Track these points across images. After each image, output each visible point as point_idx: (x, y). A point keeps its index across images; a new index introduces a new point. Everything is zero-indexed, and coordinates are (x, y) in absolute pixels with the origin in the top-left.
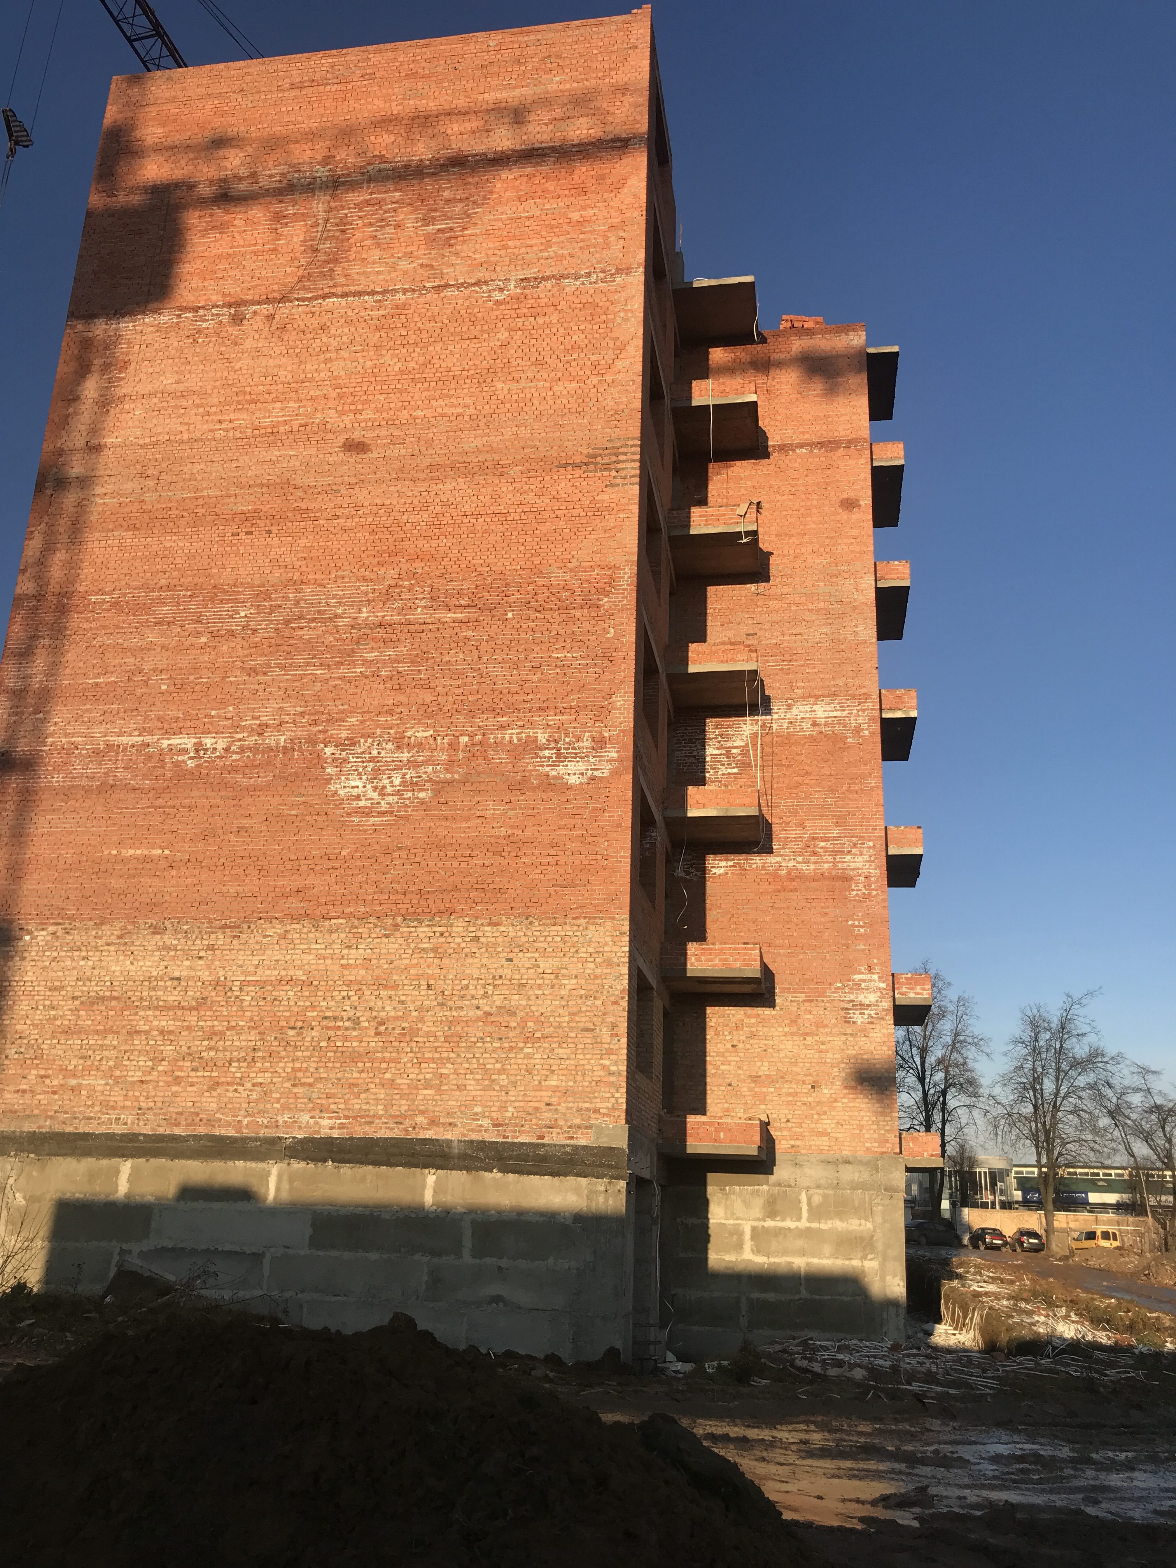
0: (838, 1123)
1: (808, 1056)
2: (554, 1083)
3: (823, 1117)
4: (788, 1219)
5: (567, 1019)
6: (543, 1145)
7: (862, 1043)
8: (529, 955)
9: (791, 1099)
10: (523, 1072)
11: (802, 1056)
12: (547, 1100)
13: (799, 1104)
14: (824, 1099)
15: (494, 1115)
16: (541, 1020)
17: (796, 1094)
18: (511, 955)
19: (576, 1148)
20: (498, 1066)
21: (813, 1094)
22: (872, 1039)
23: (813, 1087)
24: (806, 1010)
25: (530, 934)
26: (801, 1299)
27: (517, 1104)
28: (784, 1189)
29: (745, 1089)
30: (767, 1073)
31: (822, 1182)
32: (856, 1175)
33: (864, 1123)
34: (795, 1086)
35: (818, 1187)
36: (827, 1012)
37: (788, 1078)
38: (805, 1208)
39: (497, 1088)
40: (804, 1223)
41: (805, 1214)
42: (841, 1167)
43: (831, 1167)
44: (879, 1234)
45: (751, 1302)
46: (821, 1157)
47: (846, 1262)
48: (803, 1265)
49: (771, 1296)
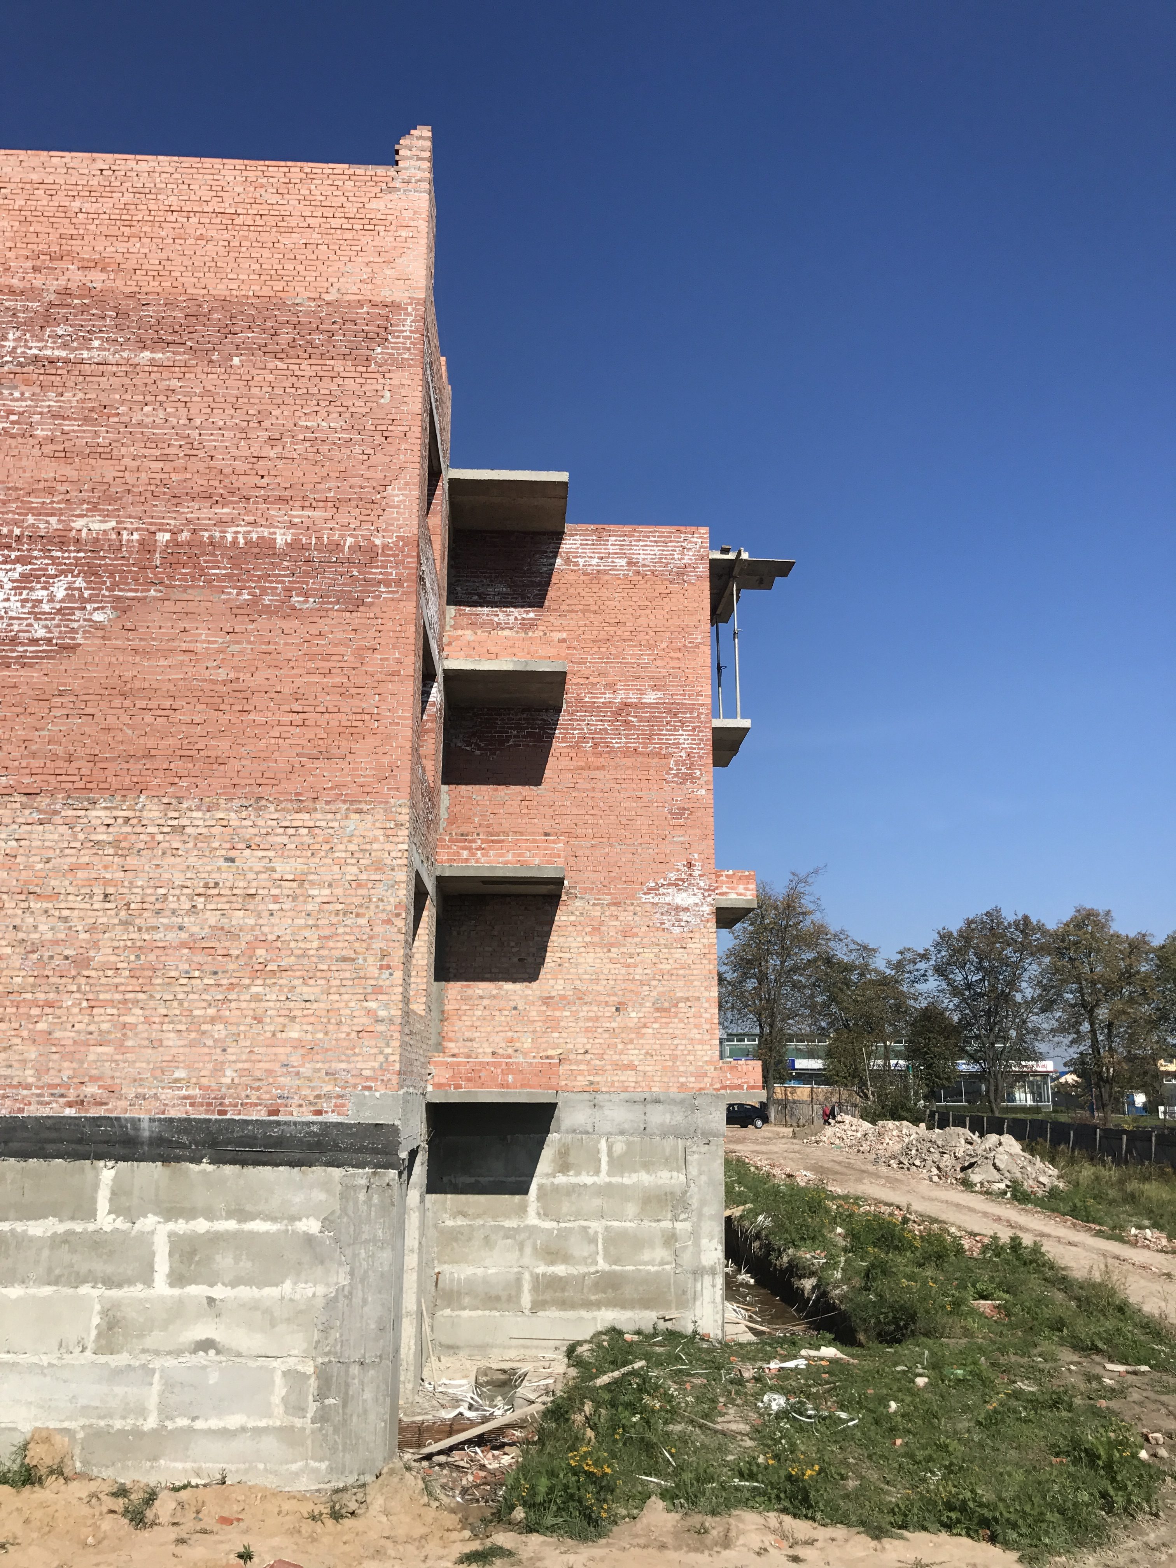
0: (647, 1053)
1: (613, 972)
2: (294, 1035)
3: (629, 1046)
4: (584, 1173)
5: (315, 944)
6: (278, 1123)
7: (677, 956)
8: (261, 854)
9: (590, 1024)
10: (249, 1020)
11: (606, 971)
12: (283, 1058)
13: (600, 1030)
14: (631, 1025)
15: (204, 1081)
16: (276, 945)
17: (597, 1019)
18: (232, 854)
19: (325, 1125)
20: (211, 1011)
21: (618, 1019)
22: (690, 951)
23: (617, 1010)
24: (611, 915)
25: (260, 822)
26: (597, 1272)
27: (240, 1066)
28: (579, 1136)
29: (534, 1013)
30: (562, 993)
31: (626, 1126)
32: (668, 1118)
33: (679, 1053)
34: (596, 1009)
35: (622, 1133)
36: (637, 918)
37: (588, 999)
38: (604, 1159)
39: (210, 1042)
40: (603, 1178)
41: (604, 1166)
42: (650, 1108)
43: (639, 1108)
44: (694, 1189)
45: (536, 1278)
46: (624, 1096)
47: (654, 1224)
48: (600, 1230)
49: (560, 1270)
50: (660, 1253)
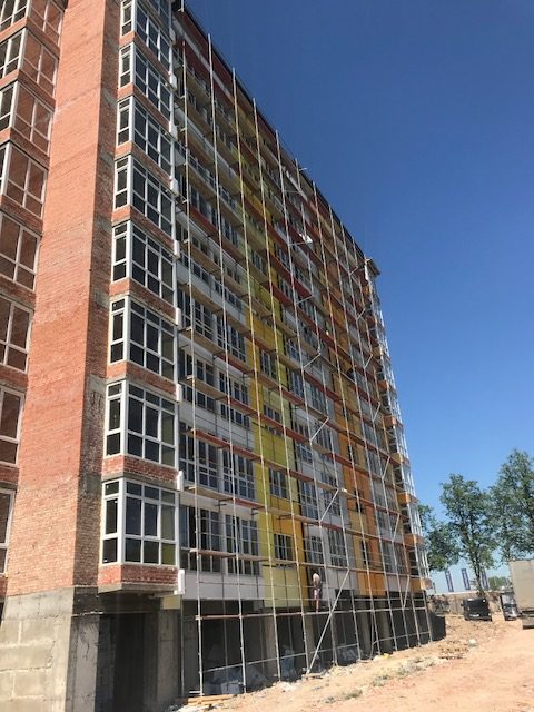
3: (36, 566)
4: (11, 642)
7: (60, 511)
9: (22, 557)
11: (31, 526)
13: (25, 559)
17: (25, 553)
22: (65, 507)
24: (35, 495)
32: (49, 605)
33: (56, 566)
34: (25, 548)
37: (22, 543)
38: (20, 633)
40: (19, 644)
42: (41, 600)
43: (37, 601)
44: (55, 647)
46: (32, 595)
47: (37, 671)
48: (15, 675)
50: (37, 688)
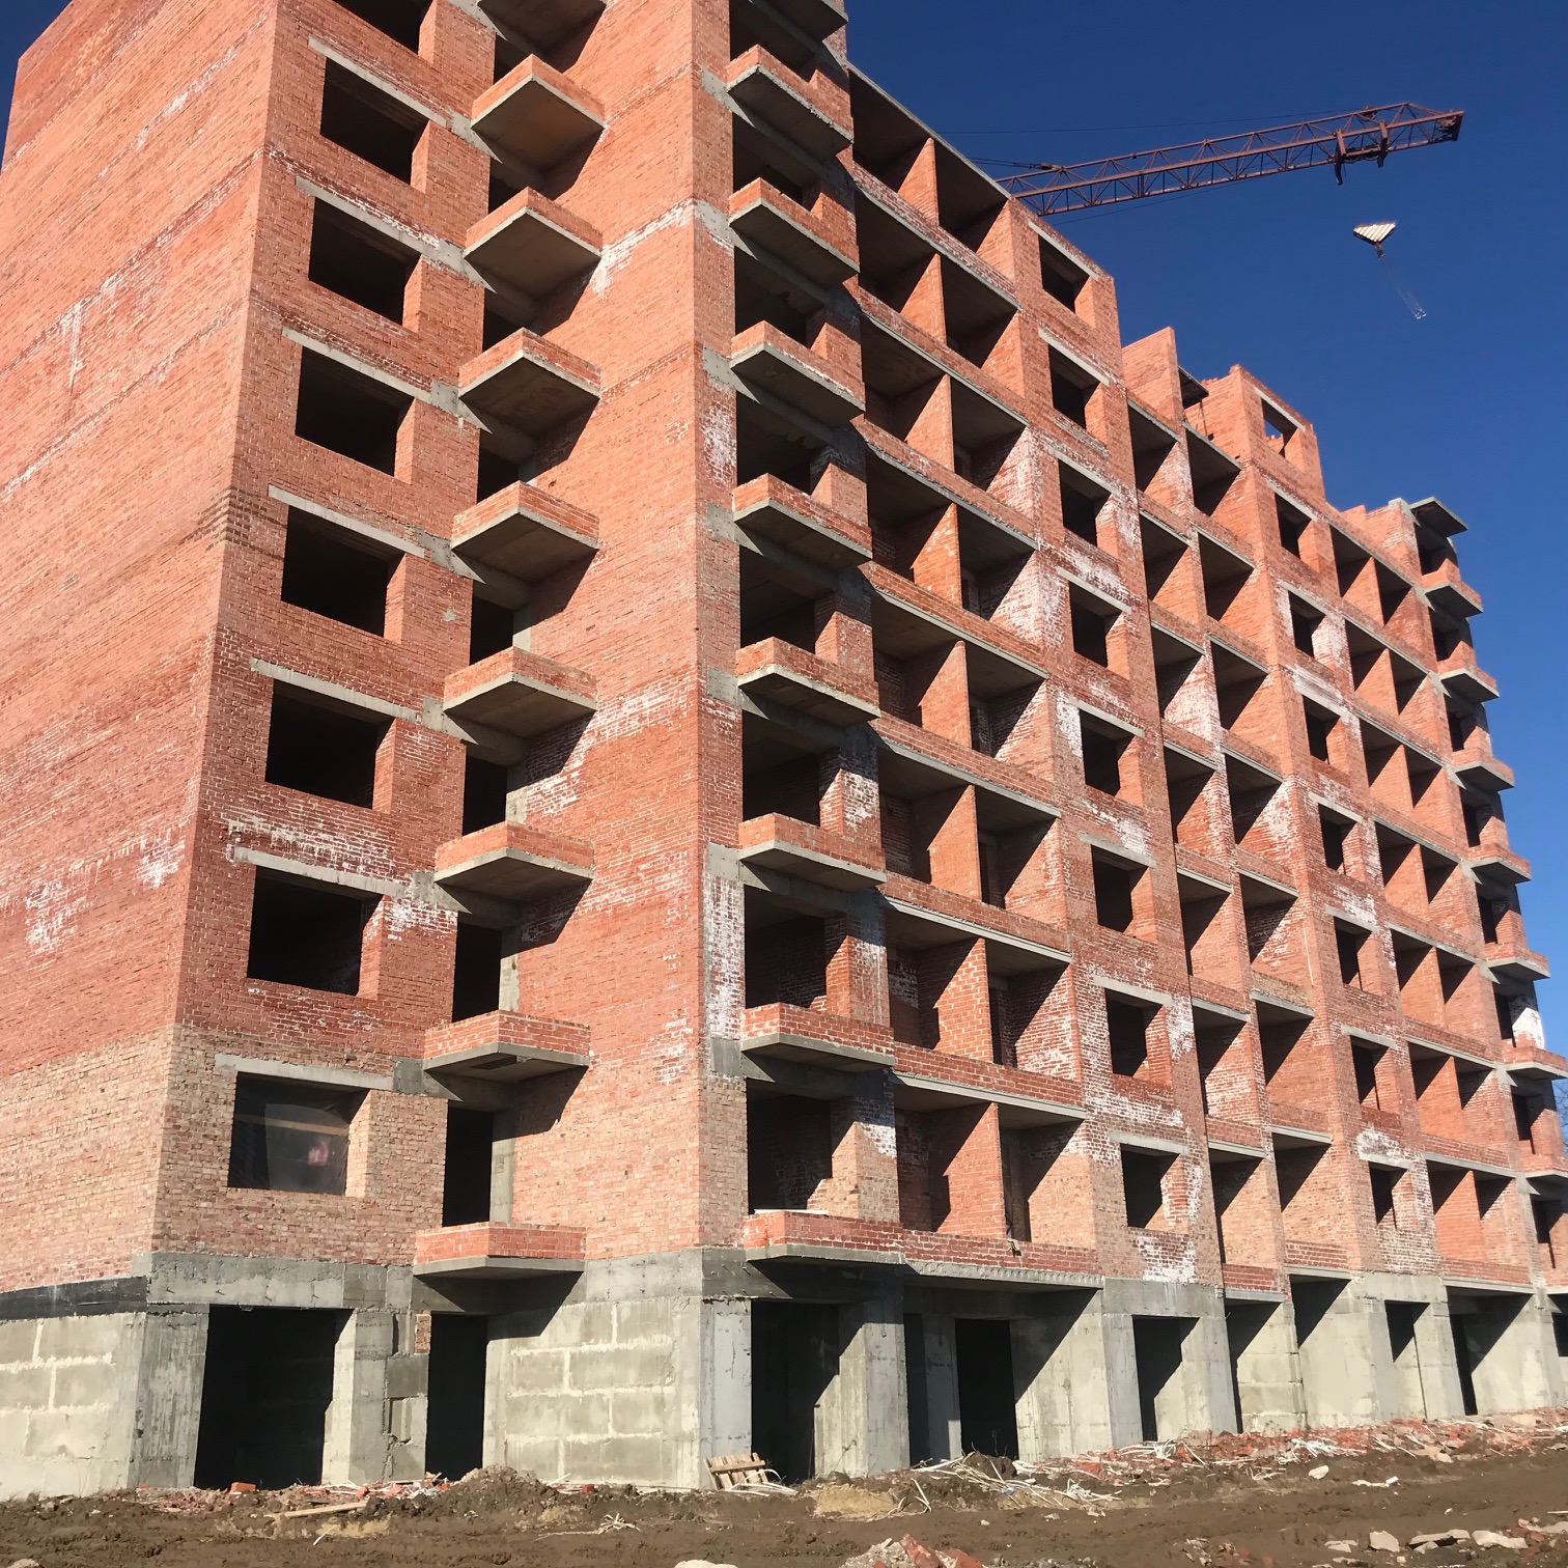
0: (646, 1214)
1: (623, 1135)
2: (115, 1215)
3: (634, 1209)
4: (601, 1340)
5: (128, 1145)
6: (103, 1282)
7: (669, 1109)
9: (607, 1191)
10: (99, 1208)
11: (618, 1136)
12: (109, 1234)
13: (614, 1196)
14: (635, 1187)
15: (79, 1255)
16: (114, 1149)
17: (612, 1184)
18: (104, 1085)
19: (119, 1282)
20: (86, 1204)
21: (627, 1182)
22: (678, 1102)
23: (626, 1173)
24: (623, 1078)
25: (116, 1059)
26: (608, 1440)
27: (93, 1242)
28: (598, 1304)
29: (570, 1187)
30: (589, 1163)
31: (631, 1290)
32: (660, 1277)
33: (669, 1210)
34: (611, 1174)
35: (627, 1297)
36: (641, 1077)
37: (605, 1166)
38: (615, 1325)
39: (84, 1227)
40: (613, 1345)
41: (615, 1332)
42: (648, 1270)
43: (639, 1271)
44: (677, 1351)
45: (567, 1445)
46: (631, 1260)
47: (648, 1390)
48: (611, 1397)
49: (583, 1438)
50: (650, 1420)
